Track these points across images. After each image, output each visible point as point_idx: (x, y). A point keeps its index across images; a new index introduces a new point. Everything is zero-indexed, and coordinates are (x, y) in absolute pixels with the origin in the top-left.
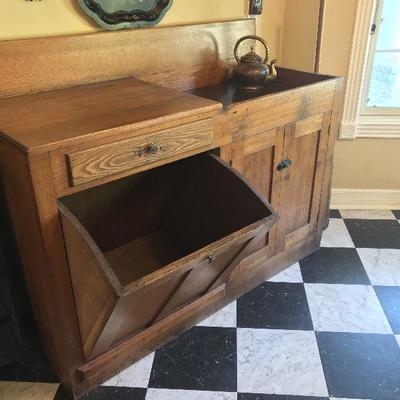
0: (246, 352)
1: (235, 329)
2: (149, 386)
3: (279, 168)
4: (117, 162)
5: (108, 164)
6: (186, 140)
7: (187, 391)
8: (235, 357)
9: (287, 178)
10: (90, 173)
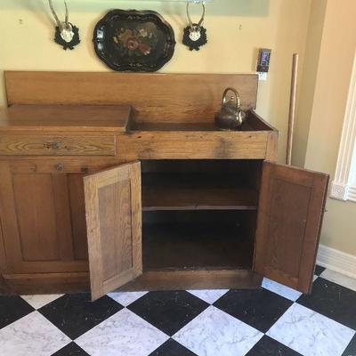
4: (31, 148)
5: (23, 147)
10: (11, 150)
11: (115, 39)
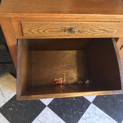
0: (88, 115)
1: (91, 103)
2: (48, 106)
4: (50, 32)
5: (44, 31)
6: (96, 30)
7: (58, 116)
8: (82, 114)
10: (33, 33)
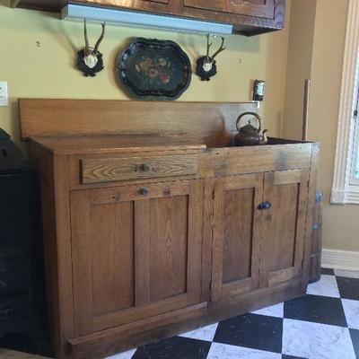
1: (210, 343)
3: (260, 208)
4: (118, 172)
5: (110, 173)
9: (269, 218)
10: (96, 176)
11: (137, 67)
